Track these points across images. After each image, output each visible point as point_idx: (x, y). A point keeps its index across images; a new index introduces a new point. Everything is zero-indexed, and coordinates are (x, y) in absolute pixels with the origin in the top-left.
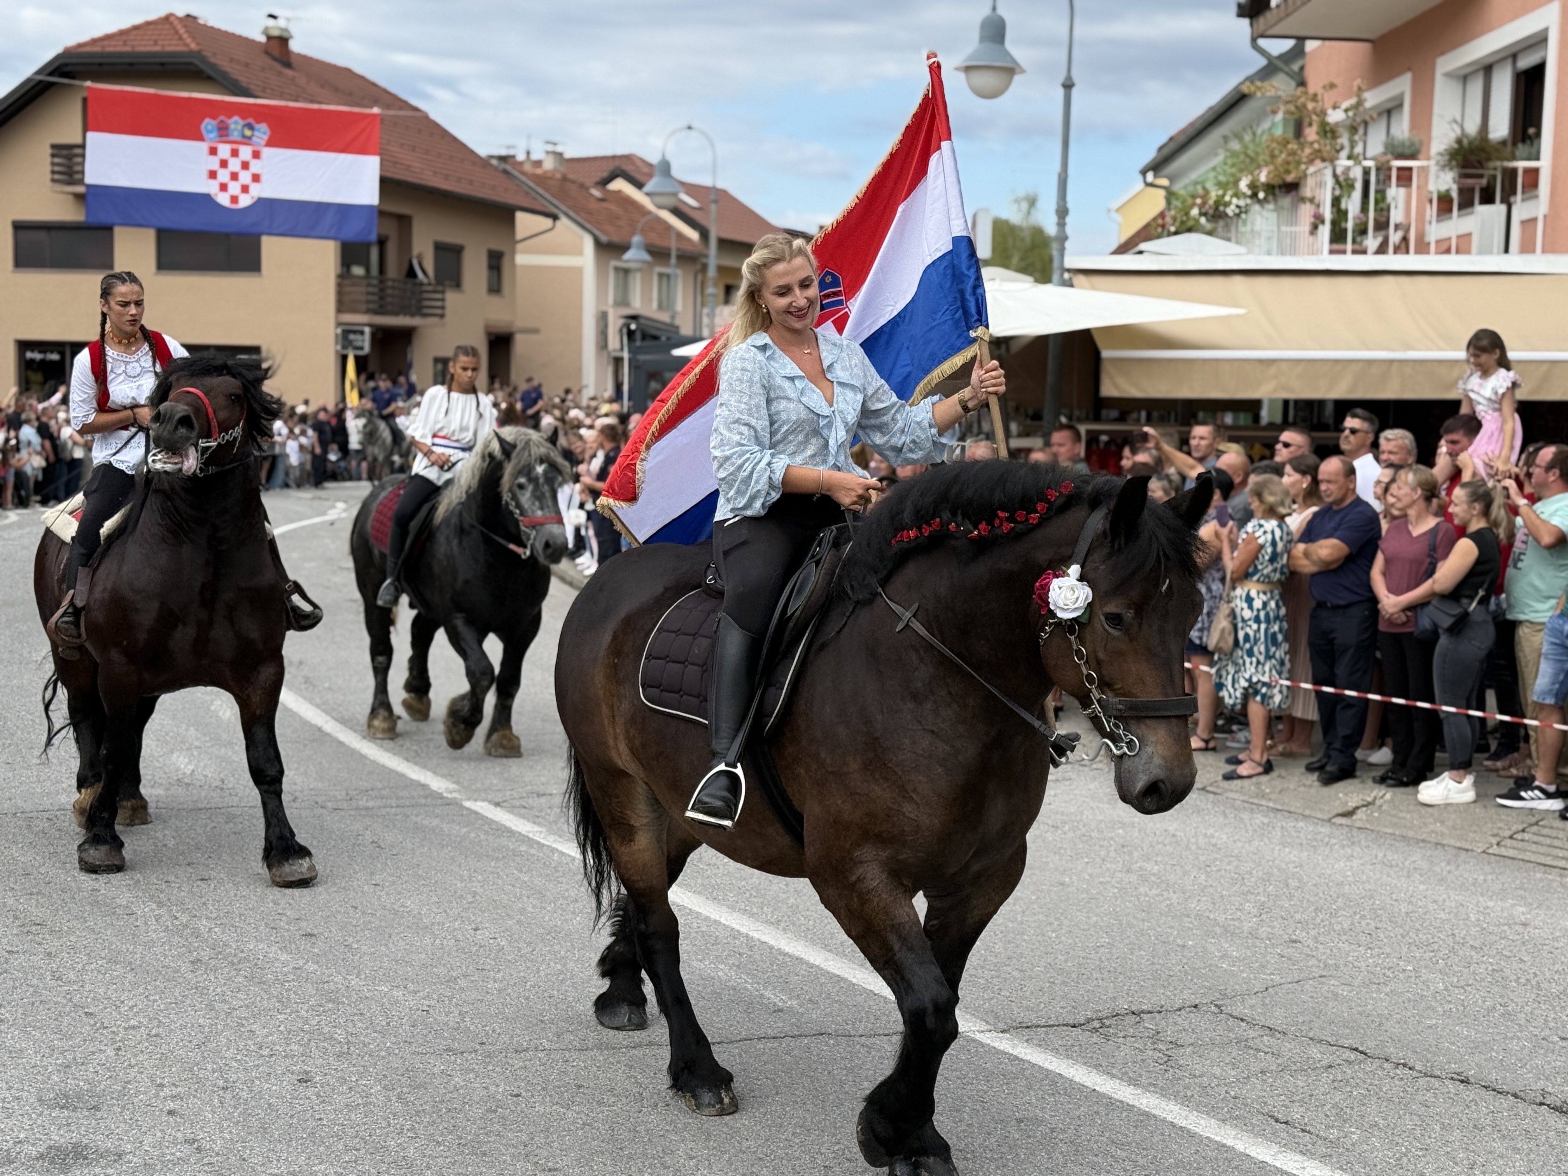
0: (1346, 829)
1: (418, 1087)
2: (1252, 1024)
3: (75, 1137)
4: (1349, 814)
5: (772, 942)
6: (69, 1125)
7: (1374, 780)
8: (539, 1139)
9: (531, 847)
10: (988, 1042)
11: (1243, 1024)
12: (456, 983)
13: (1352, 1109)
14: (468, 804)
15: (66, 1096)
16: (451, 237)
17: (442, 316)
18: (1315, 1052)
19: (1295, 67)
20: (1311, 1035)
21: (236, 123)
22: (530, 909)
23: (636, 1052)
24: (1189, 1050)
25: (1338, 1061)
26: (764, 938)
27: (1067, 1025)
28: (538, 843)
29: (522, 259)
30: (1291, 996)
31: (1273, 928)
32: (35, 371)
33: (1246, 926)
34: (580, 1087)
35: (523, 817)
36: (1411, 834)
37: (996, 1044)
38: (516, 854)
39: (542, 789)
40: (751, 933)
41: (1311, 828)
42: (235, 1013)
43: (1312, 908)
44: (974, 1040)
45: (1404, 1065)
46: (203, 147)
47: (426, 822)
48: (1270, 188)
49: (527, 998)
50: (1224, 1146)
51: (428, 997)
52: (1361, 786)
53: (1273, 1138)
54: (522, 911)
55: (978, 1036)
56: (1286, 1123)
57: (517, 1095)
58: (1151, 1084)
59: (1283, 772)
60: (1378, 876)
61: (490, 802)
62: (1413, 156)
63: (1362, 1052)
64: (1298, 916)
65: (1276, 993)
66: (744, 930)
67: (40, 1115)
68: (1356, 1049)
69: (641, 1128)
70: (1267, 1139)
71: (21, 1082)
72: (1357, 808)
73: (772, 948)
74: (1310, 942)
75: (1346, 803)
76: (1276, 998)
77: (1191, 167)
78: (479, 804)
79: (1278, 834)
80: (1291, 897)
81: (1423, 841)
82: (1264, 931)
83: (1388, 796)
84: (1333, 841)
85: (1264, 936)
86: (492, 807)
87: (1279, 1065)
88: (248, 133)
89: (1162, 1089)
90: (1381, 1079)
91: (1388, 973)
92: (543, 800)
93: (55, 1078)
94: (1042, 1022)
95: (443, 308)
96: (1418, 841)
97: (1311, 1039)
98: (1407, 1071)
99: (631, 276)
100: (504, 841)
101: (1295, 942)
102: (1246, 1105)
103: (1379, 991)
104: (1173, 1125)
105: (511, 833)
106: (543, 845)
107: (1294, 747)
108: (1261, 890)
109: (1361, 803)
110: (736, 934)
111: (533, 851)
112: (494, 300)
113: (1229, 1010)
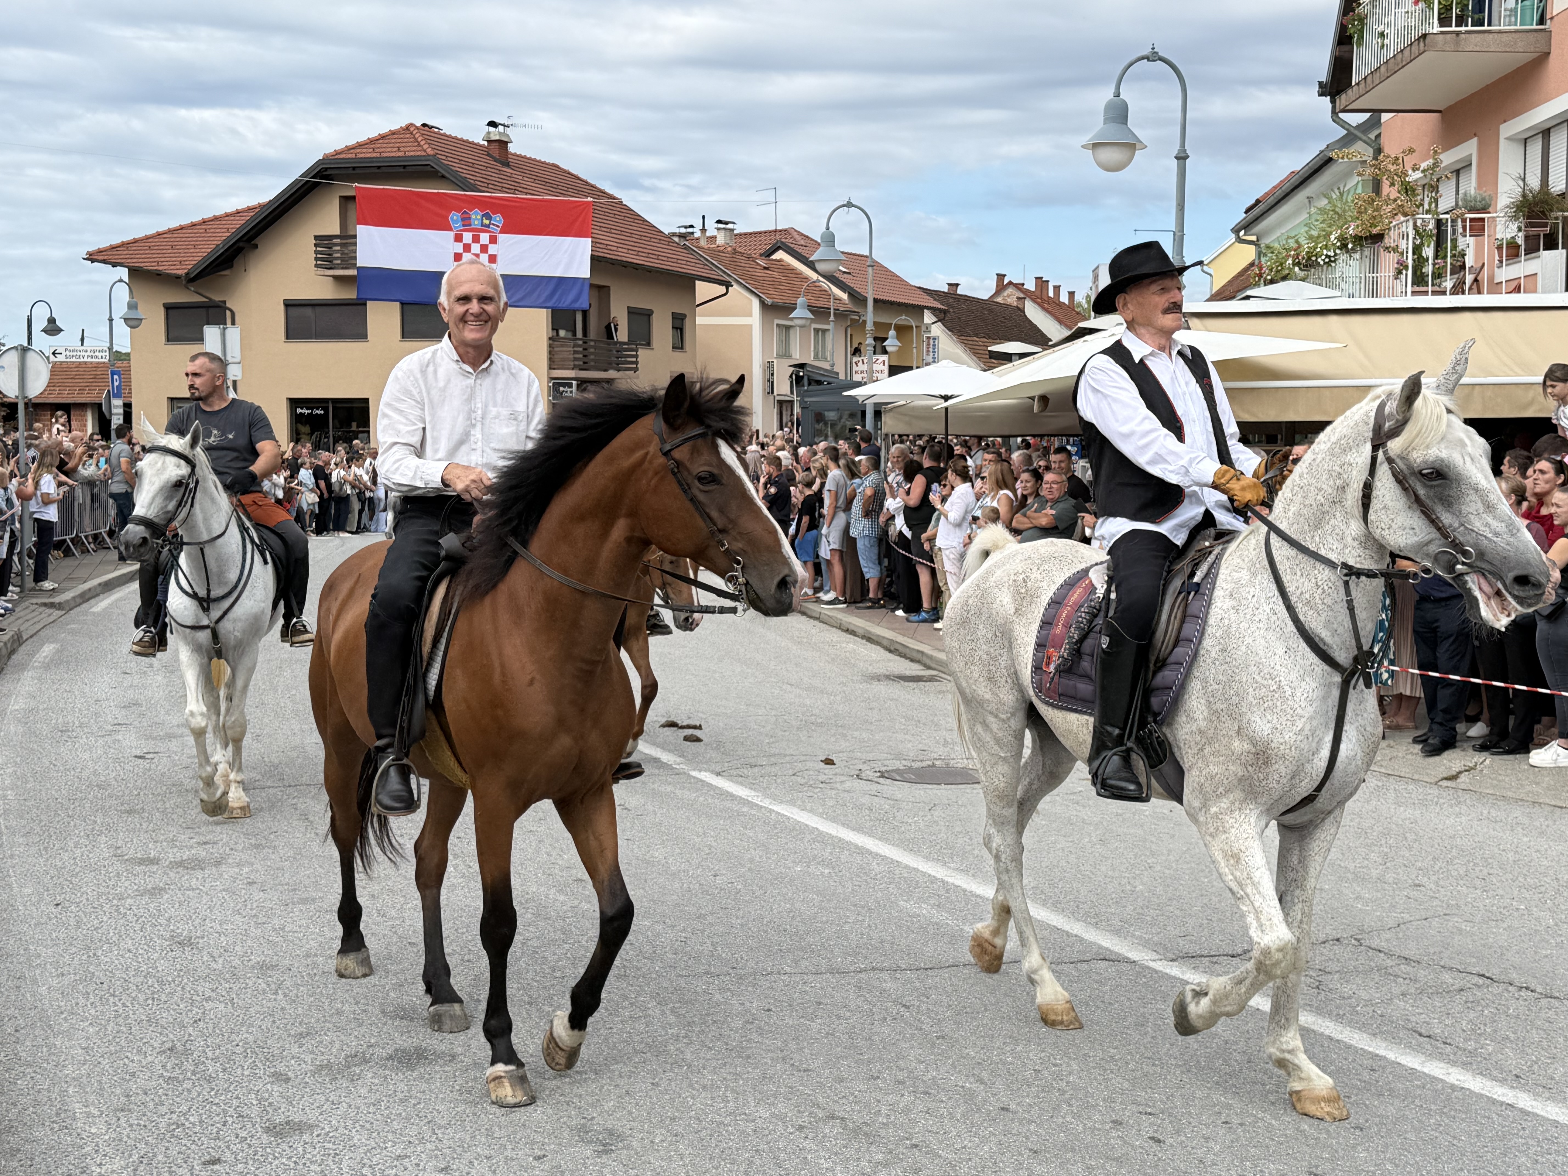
0: (1451, 791)
1: (686, 1003)
2: (1390, 955)
3: (416, 1042)
4: (1454, 778)
5: (965, 886)
6: (409, 1032)
7: (1475, 748)
8: (793, 1046)
9: (752, 808)
10: (1161, 969)
11: (1382, 955)
12: (705, 919)
13: (1485, 1025)
14: (694, 773)
15: (404, 1009)
16: (642, 304)
17: (636, 370)
18: (1447, 977)
19: (1372, 136)
20: (1442, 963)
21: (476, 214)
22: (758, 859)
23: (862, 975)
24: (1336, 976)
25: (1469, 985)
26: (958, 883)
27: (1227, 955)
28: (757, 805)
29: (699, 320)
30: (1421, 931)
31: (1398, 874)
32: (304, 424)
33: (1374, 873)
34: (820, 1003)
35: (741, 784)
36: (1510, 794)
37: (1168, 971)
38: (739, 814)
39: (753, 761)
40: (946, 879)
41: (1421, 790)
42: (530, 943)
43: (1430, 858)
44: (1148, 968)
45: (1527, 988)
46: (451, 235)
47: (662, 789)
48: (1359, 240)
49: (766, 932)
50: (1377, 1055)
51: (684, 930)
52: (1463, 753)
53: (1418, 1049)
54: (751, 860)
55: (1152, 964)
56: (1429, 1037)
57: (769, 1010)
58: (1306, 1004)
59: (1392, 743)
60: (1485, 830)
61: (712, 772)
62: (1484, 210)
63: (1488, 978)
64: (1419, 864)
65: (1408, 929)
66: (939, 876)
67: (385, 1024)
68: (1483, 975)
69: (876, 1038)
70: (1413, 1050)
71: (366, 997)
72: (1460, 772)
73: (965, 891)
74: (1432, 886)
75: (1450, 768)
76: (1408, 933)
77: (1279, 224)
78: (703, 773)
79: (1391, 795)
80: (1410, 848)
81: (1522, 800)
82: (1390, 877)
83: (1488, 761)
84: (1442, 801)
85: (1391, 880)
86: (714, 776)
87: (1417, 989)
88: (486, 222)
89: (1317, 1008)
90: (1507, 1000)
91: (1504, 912)
92: (756, 770)
93: (392, 994)
94: (1205, 953)
95: (636, 363)
96: (1517, 800)
97: (1443, 967)
98: (1529, 993)
99: (792, 331)
100: (728, 804)
101: (1419, 886)
102: (1392, 1022)
103: (1497, 927)
104: (1330, 1038)
105: (733, 797)
106: (761, 807)
107: (1400, 720)
108: (1383, 842)
109: (1463, 768)
110: (933, 880)
111: (754, 812)
112: (678, 354)
113: (1367, 943)
